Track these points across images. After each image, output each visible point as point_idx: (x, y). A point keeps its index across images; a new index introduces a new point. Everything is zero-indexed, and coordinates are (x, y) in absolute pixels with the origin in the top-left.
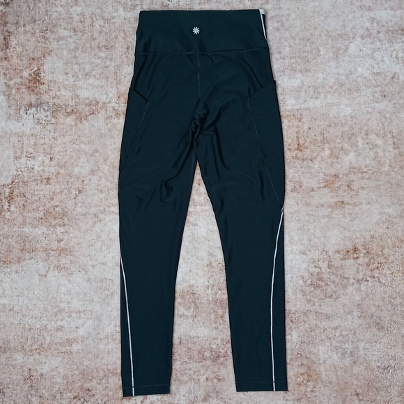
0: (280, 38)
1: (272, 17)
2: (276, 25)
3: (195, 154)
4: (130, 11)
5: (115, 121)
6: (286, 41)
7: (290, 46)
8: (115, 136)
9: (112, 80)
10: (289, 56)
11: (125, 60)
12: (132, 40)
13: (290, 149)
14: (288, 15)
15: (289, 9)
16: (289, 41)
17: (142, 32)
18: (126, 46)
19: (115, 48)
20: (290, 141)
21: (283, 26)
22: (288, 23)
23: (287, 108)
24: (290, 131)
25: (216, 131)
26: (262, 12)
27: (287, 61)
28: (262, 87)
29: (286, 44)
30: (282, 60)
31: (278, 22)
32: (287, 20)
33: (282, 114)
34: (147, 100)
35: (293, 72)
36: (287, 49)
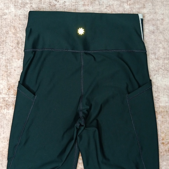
0: (155, 40)
1: (148, 21)
2: (151, 28)
3: (78, 147)
4: (20, 9)
5: (5, 111)
6: (160, 43)
7: (164, 48)
8: (5, 126)
9: (3, 73)
10: (163, 57)
11: (15, 54)
12: (21, 36)
13: (163, 143)
14: (162, 19)
15: (163, 14)
16: (163, 43)
17: (31, 30)
18: (16, 41)
19: (6, 43)
20: (163, 135)
21: (158, 29)
22: (162, 27)
23: (161, 104)
24: (163, 127)
25: (98, 127)
26: (141, 17)
27: (161, 62)
28: (139, 86)
29: (161, 45)
30: (157, 61)
31: (153, 25)
32: (162, 24)
33: (156, 110)
34: (34, 94)
35: (166, 72)
36: (162, 51)
